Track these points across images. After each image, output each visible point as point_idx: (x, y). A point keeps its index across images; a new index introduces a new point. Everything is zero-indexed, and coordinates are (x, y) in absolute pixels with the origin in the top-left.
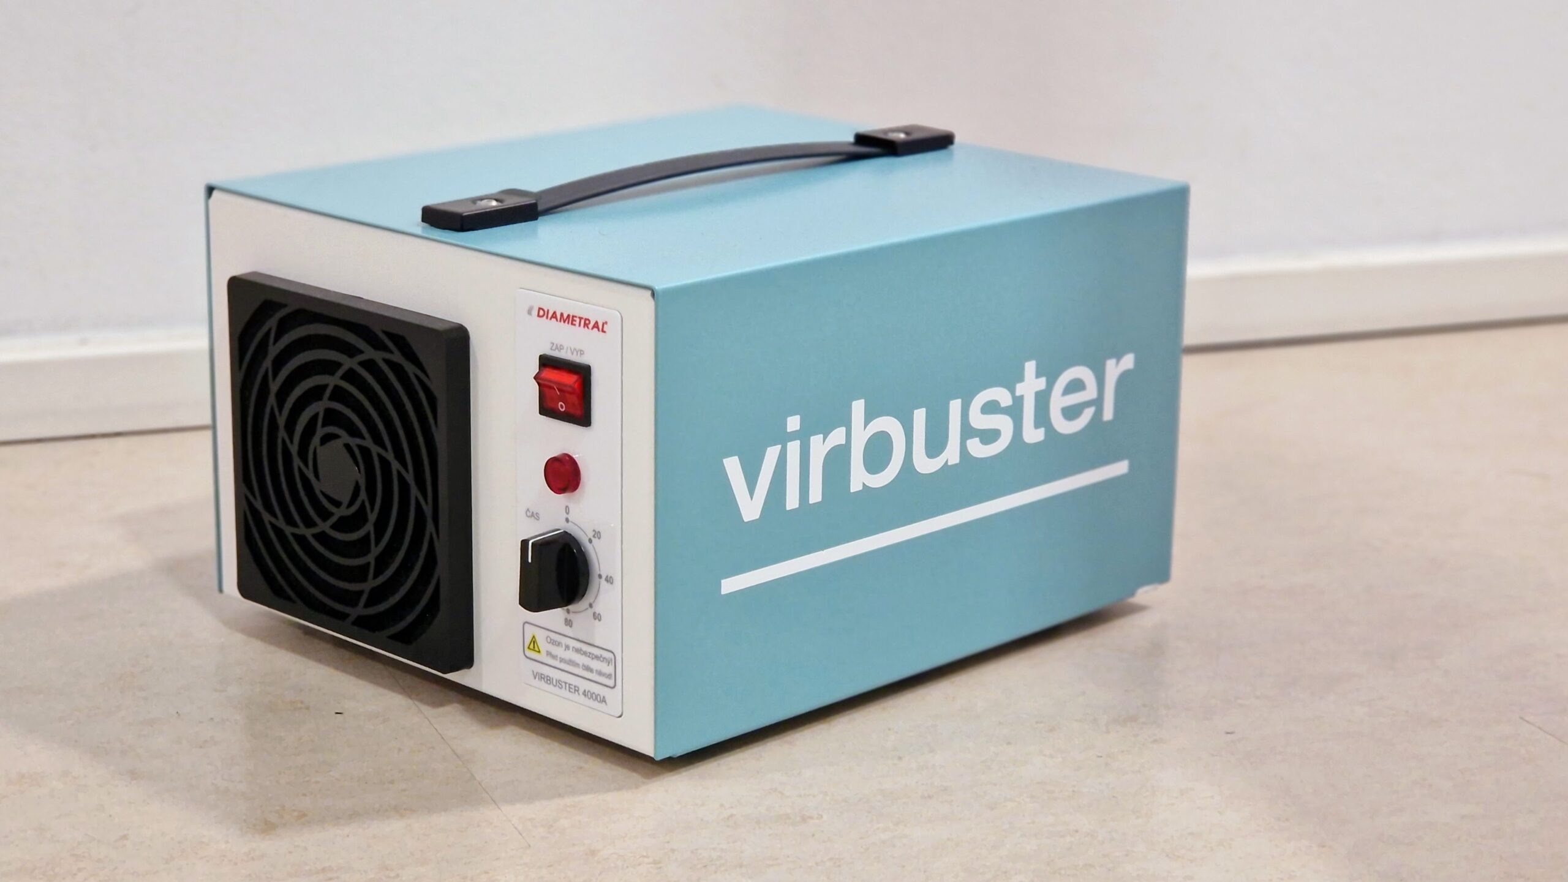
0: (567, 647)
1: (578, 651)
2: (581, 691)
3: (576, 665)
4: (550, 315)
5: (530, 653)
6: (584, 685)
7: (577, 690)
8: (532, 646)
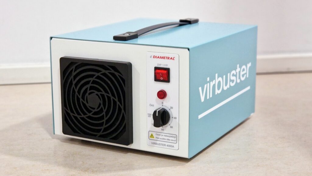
0: (162, 135)
1: (165, 136)
2: (166, 145)
3: (165, 139)
4: (157, 57)
5: (150, 138)
6: (167, 144)
7: (165, 145)
8: (151, 136)
